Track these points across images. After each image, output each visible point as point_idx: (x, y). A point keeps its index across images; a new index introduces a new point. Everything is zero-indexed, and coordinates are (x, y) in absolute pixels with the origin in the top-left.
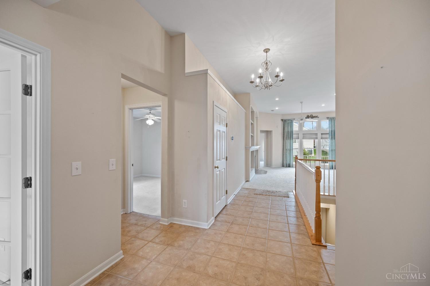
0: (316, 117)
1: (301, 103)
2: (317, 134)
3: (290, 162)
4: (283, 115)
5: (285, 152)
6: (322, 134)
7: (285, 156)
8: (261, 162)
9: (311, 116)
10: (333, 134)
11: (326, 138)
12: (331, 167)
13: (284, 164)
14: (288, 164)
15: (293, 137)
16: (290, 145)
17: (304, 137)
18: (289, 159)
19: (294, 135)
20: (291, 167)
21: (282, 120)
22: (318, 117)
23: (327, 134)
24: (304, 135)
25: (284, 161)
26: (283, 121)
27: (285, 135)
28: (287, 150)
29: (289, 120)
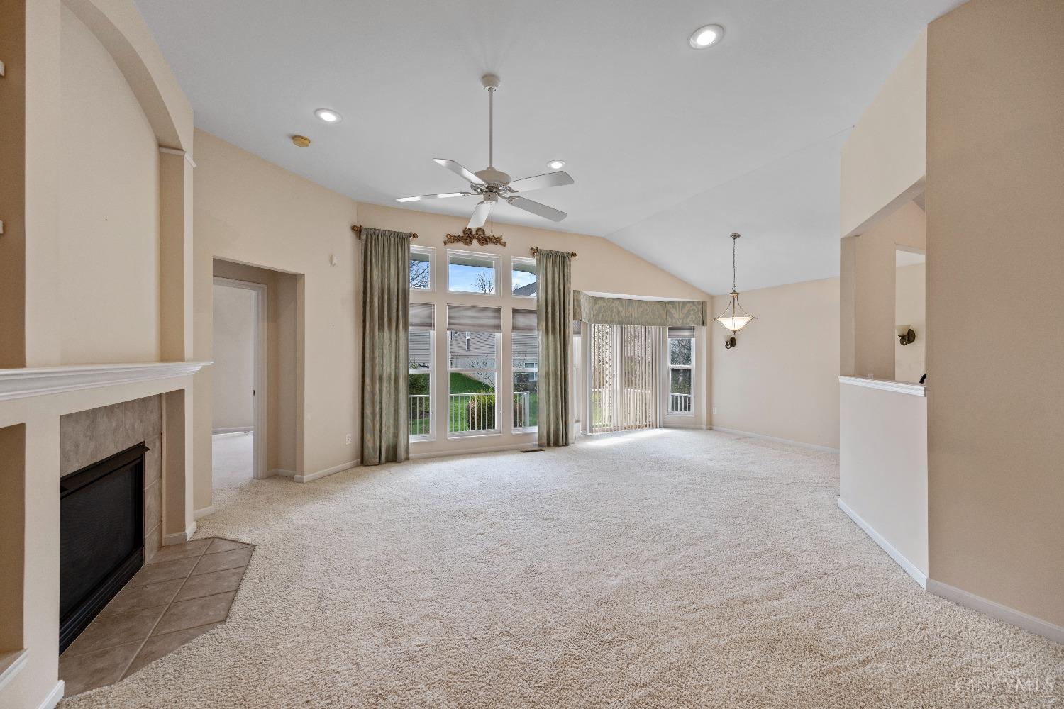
0: (497, 241)
1: (489, 80)
2: (498, 310)
3: (396, 435)
4: (361, 206)
5: (373, 393)
6: (515, 311)
7: (374, 407)
8: (220, 443)
9: (480, 233)
10: (550, 315)
11: (530, 329)
12: (545, 441)
13: (366, 453)
14: (388, 450)
15: (411, 320)
16: (397, 357)
17: (452, 321)
18: (392, 421)
19: (412, 311)
20: (401, 462)
21: (357, 230)
22: (504, 245)
23: (531, 312)
24: (454, 314)
25: (368, 436)
26: (363, 237)
27: (371, 306)
28: (381, 378)
29: (388, 234)
